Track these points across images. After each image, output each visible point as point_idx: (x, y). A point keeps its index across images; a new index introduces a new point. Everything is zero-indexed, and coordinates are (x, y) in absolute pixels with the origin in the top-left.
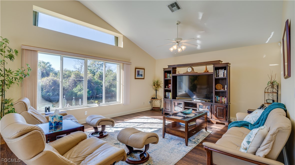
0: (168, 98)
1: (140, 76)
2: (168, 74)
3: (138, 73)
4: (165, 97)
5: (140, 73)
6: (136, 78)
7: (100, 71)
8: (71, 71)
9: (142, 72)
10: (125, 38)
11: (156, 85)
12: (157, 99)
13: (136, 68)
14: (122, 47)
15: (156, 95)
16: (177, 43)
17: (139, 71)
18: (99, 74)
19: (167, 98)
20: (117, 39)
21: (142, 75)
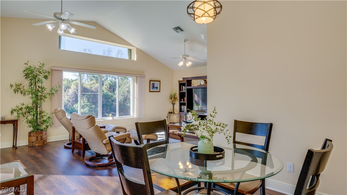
0: (184, 112)
1: (155, 89)
2: (183, 87)
3: (153, 86)
4: (181, 110)
5: (155, 86)
6: (151, 91)
7: (110, 78)
8: (70, 80)
9: (158, 85)
10: (139, 51)
11: (173, 98)
12: (174, 113)
13: (150, 81)
14: (136, 60)
15: (174, 109)
16: (184, 59)
17: (154, 83)
18: (109, 83)
19: (182, 112)
20: (130, 51)
21: (157, 88)
